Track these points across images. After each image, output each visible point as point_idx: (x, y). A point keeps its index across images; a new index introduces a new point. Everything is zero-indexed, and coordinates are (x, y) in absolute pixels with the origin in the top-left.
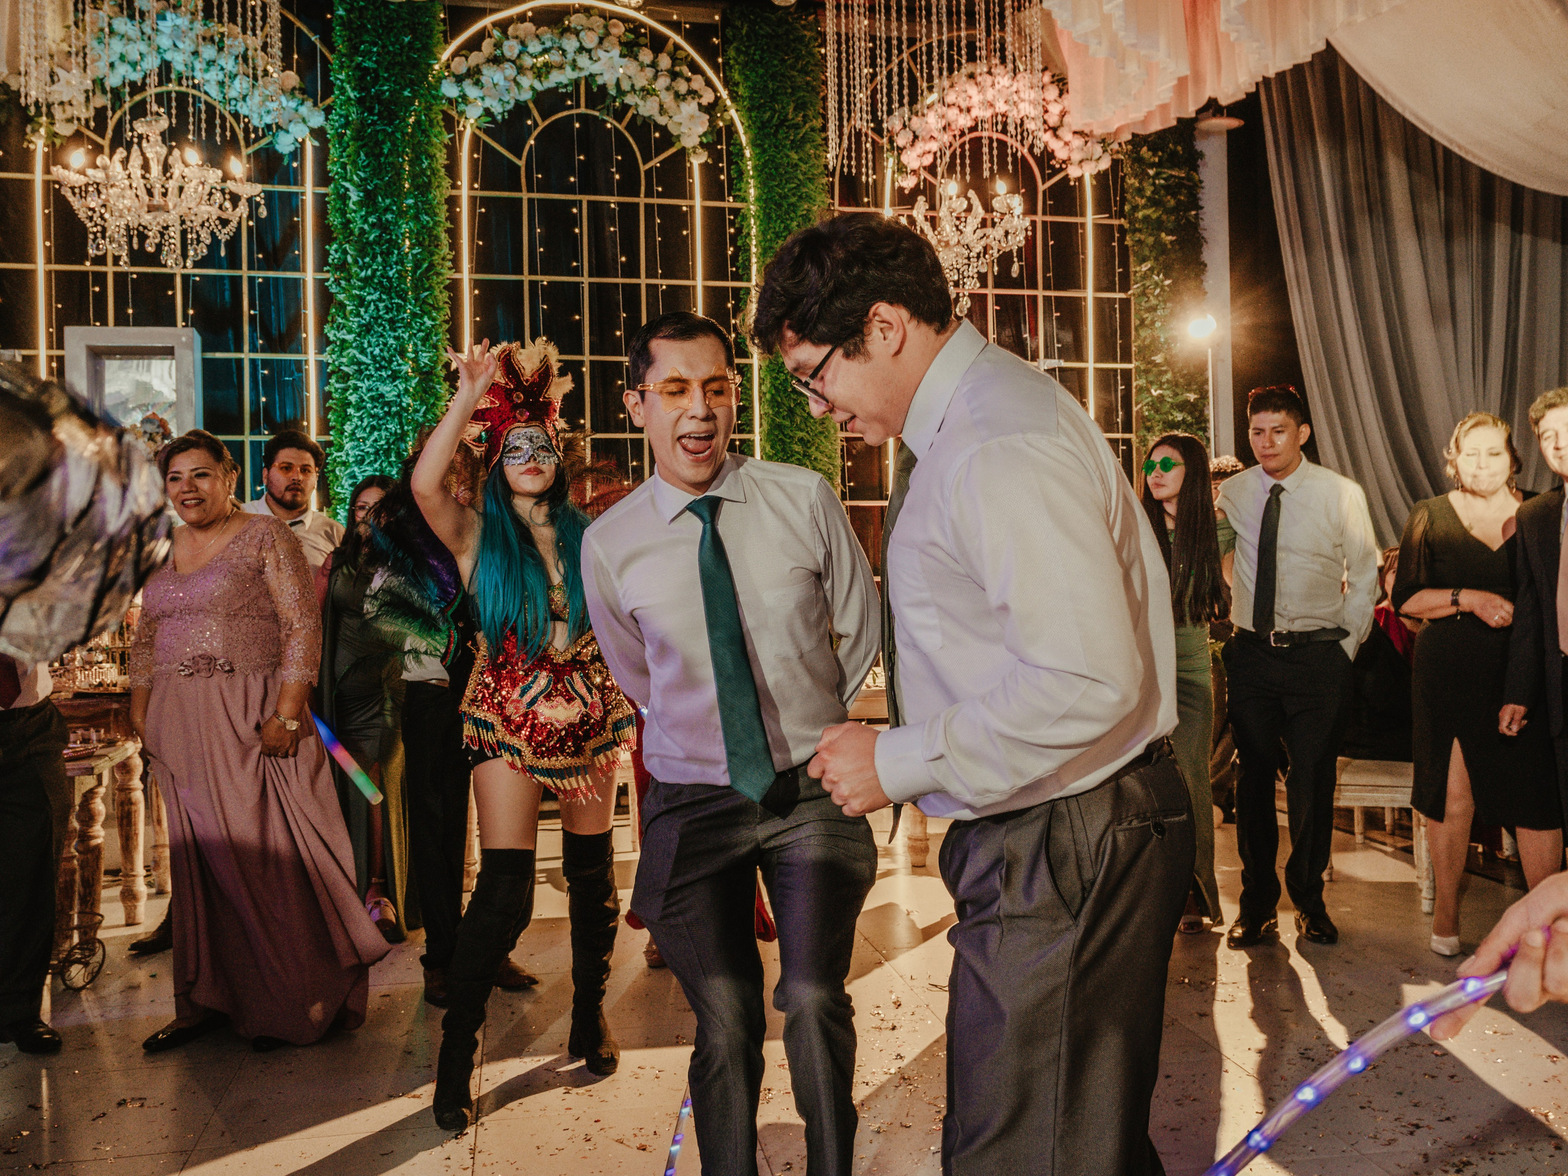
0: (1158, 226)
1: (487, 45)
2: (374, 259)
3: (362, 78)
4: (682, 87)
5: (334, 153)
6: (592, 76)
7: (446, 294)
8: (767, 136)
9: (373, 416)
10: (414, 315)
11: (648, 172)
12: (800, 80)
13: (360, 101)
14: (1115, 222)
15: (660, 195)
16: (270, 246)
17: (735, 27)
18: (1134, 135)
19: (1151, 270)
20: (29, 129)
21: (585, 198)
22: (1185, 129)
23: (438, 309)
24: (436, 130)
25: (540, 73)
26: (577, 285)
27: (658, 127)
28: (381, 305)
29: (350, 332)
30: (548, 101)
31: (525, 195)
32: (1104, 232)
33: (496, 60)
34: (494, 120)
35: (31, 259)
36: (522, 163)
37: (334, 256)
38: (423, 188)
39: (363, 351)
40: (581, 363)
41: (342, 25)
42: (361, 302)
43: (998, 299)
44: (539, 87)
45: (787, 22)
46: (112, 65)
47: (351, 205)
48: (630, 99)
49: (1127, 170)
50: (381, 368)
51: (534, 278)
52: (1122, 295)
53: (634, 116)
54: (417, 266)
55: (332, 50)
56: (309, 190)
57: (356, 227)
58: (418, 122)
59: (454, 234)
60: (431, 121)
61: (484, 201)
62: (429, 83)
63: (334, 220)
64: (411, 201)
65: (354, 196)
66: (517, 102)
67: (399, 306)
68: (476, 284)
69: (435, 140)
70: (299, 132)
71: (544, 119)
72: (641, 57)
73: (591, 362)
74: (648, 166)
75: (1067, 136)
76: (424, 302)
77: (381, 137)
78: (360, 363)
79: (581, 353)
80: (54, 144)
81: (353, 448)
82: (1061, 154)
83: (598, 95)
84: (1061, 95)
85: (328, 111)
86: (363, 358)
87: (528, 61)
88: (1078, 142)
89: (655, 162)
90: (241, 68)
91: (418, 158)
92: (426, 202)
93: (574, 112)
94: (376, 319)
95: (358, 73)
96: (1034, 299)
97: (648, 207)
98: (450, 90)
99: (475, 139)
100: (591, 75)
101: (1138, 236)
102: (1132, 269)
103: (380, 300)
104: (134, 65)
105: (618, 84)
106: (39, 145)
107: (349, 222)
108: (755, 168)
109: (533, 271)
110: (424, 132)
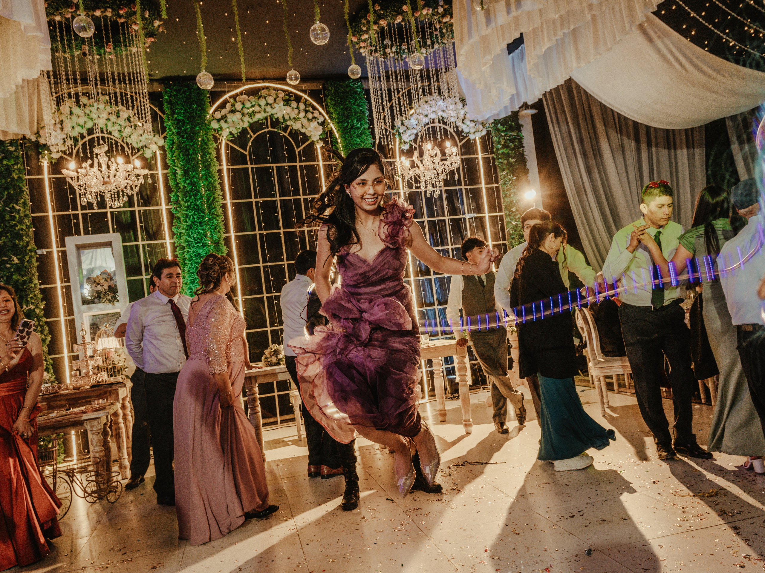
0: (508, 156)
1: (228, 106)
2: (190, 197)
3: (178, 124)
4: (310, 116)
5: (169, 156)
6: (272, 116)
7: (221, 210)
8: (346, 133)
9: (196, 263)
10: (209, 219)
11: (299, 152)
12: (358, 110)
13: (178, 133)
14: (490, 156)
15: (305, 161)
16: (146, 197)
17: (328, 90)
18: (495, 120)
19: (507, 173)
20: (40, 157)
21: (274, 165)
22: (515, 115)
23: (219, 216)
24: (211, 142)
25: (252, 115)
26: (275, 201)
27: (302, 134)
28: (195, 217)
29: (183, 229)
30: (255, 127)
31: (249, 166)
32: (487, 160)
33: (233, 112)
34: (234, 137)
35: (46, 211)
36: (247, 153)
37: (173, 199)
38: (208, 167)
39: (189, 236)
40: (280, 233)
41: (167, 102)
42: (187, 216)
43: (447, 191)
44: (251, 121)
45: (350, 86)
46: (73, 127)
47: (179, 177)
48: (289, 123)
49: (493, 134)
50: (198, 242)
51: (257, 200)
52: (496, 185)
53: (291, 130)
54: (208, 199)
55: (164, 113)
56: (160, 172)
57: (181, 186)
58: (203, 140)
59: (222, 184)
60: (208, 139)
61: (233, 170)
62: (206, 124)
63: (172, 183)
64: (203, 173)
65: (179, 172)
66: (243, 129)
67: (203, 216)
68: (233, 204)
69: (211, 147)
70: (154, 147)
71: (254, 134)
72: (292, 105)
73: (284, 232)
74: (299, 149)
75: (468, 123)
76: (213, 214)
77: (188, 147)
78: (188, 241)
79: (279, 229)
80: (51, 162)
81: (189, 277)
82: (466, 130)
83: (275, 123)
84: (463, 106)
85: (165, 138)
86: (190, 239)
87: (246, 111)
88: (472, 124)
89: (301, 148)
90: (128, 123)
91: (204, 154)
92: (210, 172)
93: (266, 130)
94: (194, 222)
95: (176, 122)
96: (461, 190)
97: (301, 167)
98: (215, 125)
99: (227, 145)
100: (272, 114)
101: (500, 160)
102: (499, 174)
103: (195, 214)
104: (82, 127)
105: (283, 117)
106: (45, 163)
107: (178, 183)
108: (343, 146)
109: (256, 197)
110: (206, 143)
